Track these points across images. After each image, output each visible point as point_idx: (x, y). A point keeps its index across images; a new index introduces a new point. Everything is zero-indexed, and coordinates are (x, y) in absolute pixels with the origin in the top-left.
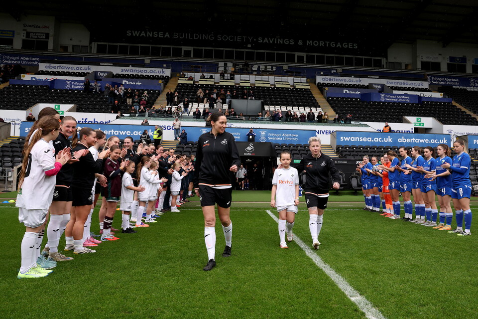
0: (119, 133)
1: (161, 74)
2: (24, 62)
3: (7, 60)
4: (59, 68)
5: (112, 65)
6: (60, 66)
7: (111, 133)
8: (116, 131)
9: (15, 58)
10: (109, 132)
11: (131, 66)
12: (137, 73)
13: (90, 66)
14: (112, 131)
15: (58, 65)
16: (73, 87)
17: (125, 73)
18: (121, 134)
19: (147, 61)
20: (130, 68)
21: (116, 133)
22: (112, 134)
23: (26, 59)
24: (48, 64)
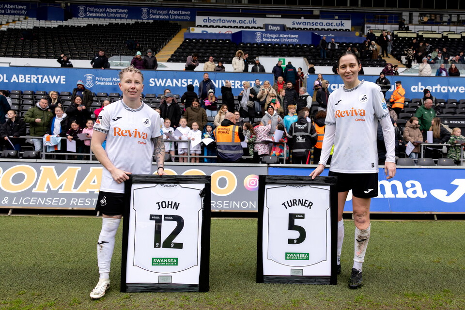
0: (448, 90)
1: (340, 27)
2: (173, 17)
3: (154, 14)
4: (219, 21)
5: (280, 16)
6: (220, 20)
7: (436, 89)
8: (443, 87)
9: (163, 12)
10: (434, 88)
11: (302, 18)
12: (311, 27)
13: (256, 19)
14: (438, 87)
15: (218, 18)
16: (265, 40)
17: (297, 26)
18: (451, 91)
19: (316, 12)
20: (302, 20)
21: (444, 89)
22: (438, 91)
23: (175, 12)
24: (206, 18)
